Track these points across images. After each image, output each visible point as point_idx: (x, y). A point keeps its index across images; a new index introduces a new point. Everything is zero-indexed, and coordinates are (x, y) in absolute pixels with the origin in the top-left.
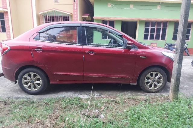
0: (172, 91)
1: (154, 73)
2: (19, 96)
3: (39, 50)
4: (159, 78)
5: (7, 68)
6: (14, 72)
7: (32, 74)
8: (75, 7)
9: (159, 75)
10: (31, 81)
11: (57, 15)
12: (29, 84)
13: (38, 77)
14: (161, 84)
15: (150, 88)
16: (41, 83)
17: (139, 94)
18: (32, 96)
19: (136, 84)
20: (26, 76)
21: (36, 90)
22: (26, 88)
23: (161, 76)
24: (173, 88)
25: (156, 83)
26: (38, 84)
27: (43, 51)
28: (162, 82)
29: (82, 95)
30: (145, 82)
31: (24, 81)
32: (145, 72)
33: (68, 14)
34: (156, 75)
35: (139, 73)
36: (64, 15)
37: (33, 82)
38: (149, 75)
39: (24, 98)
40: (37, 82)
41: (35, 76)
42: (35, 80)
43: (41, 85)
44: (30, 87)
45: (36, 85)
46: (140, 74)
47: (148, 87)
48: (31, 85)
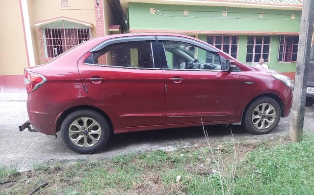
0: (293, 128)
1: (264, 105)
2: (65, 158)
3: (96, 80)
4: (271, 112)
5: (36, 112)
6: (55, 119)
7: (85, 120)
8: (99, 15)
9: (271, 108)
10: (84, 132)
11: (67, 28)
12: (80, 137)
13: (95, 123)
14: (272, 121)
15: (259, 128)
16: (100, 134)
17: (246, 137)
18: (87, 155)
19: (240, 123)
20: (75, 123)
21: (92, 145)
22: (76, 143)
23: (274, 108)
24: (296, 124)
25: (267, 120)
26: (96, 136)
27: (102, 81)
28: (274, 117)
29: (164, 146)
30: (253, 119)
31: (71, 132)
32: (252, 105)
33: (87, 25)
34: (267, 108)
35: (244, 107)
36: (80, 28)
37: (86, 133)
38: (257, 109)
39: (73, 160)
40: (93, 132)
41: (89, 122)
42: (90, 130)
43: (100, 136)
44: (81, 141)
45: (92, 138)
46: (246, 109)
47: (256, 126)
48: (83, 137)
